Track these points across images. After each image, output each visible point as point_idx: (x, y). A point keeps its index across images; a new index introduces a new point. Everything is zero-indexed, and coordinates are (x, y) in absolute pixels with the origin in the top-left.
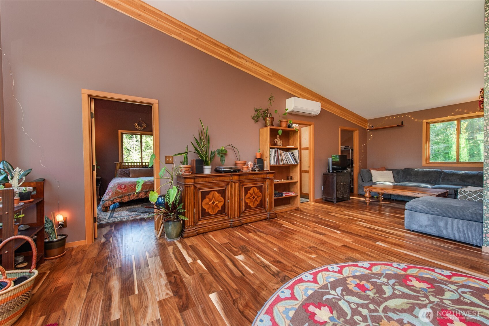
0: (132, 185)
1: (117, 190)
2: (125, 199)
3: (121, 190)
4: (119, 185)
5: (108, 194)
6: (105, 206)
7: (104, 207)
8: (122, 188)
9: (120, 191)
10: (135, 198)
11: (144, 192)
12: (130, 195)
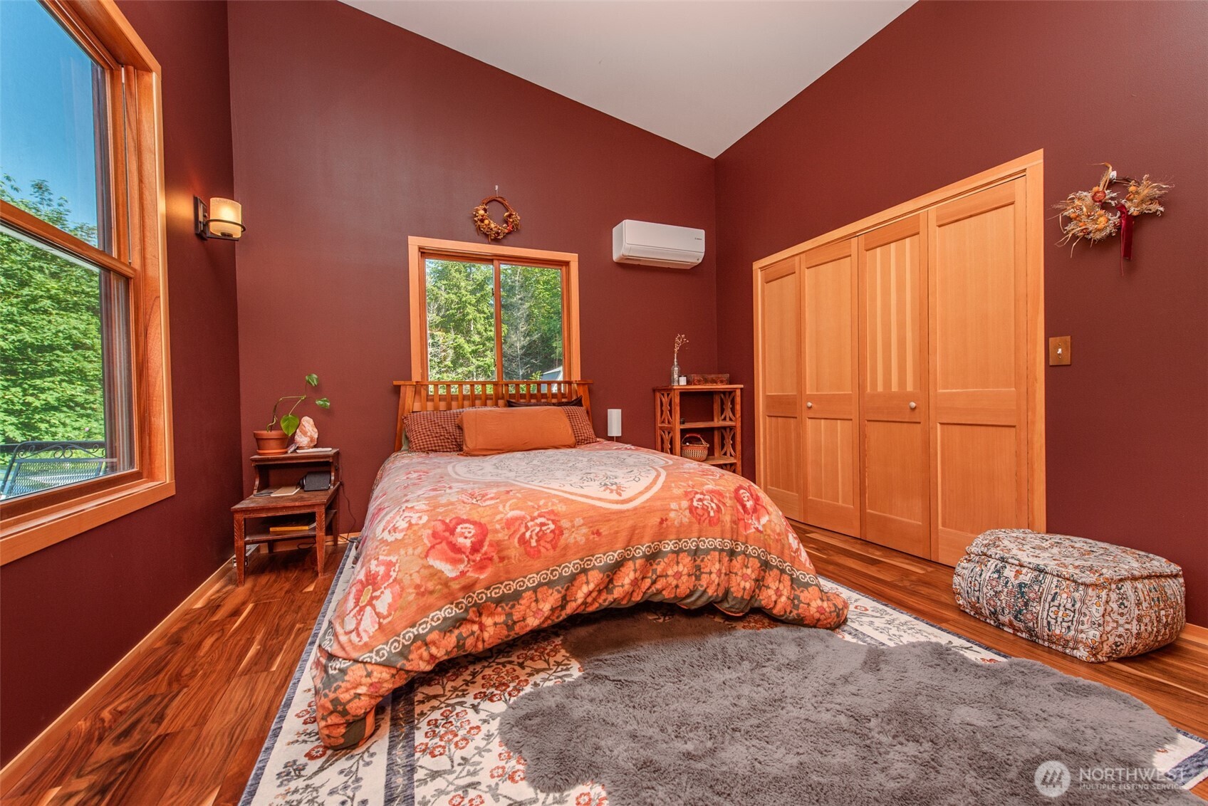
0: (522, 518)
1: (431, 561)
2: (482, 628)
3: (454, 562)
4: (440, 527)
5: (365, 599)
6: (344, 713)
7: (333, 719)
8: (456, 549)
9: (449, 571)
10: (547, 618)
11: (600, 569)
12: (517, 596)
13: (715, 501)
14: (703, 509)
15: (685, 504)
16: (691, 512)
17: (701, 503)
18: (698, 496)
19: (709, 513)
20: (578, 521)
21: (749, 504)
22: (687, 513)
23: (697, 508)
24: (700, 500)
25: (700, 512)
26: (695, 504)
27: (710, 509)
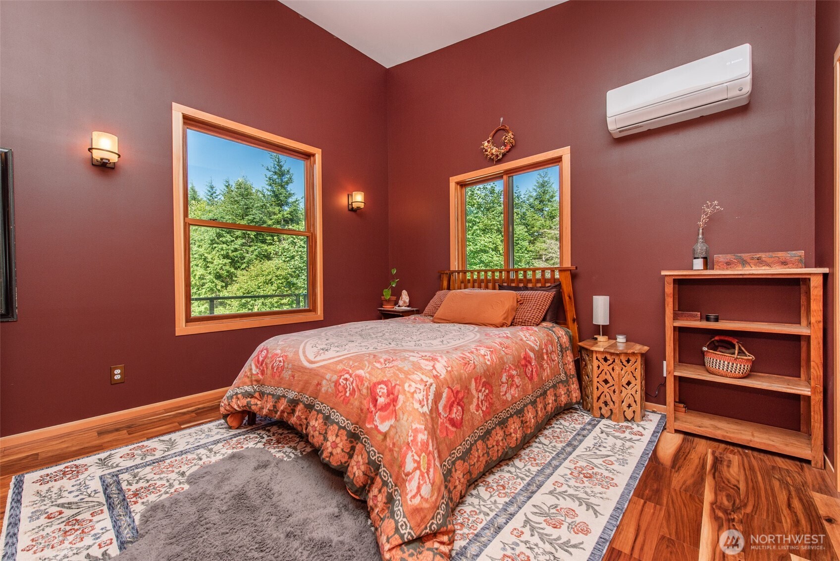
13: (354, 385)
14: (343, 387)
15: (335, 377)
16: (335, 386)
17: (345, 382)
18: (347, 376)
19: (346, 392)
20: (290, 366)
21: (381, 400)
22: (333, 385)
23: (340, 384)
24: (346, 379)
25: (340, 388)
26: (341, 380)
27: (348, 390)
